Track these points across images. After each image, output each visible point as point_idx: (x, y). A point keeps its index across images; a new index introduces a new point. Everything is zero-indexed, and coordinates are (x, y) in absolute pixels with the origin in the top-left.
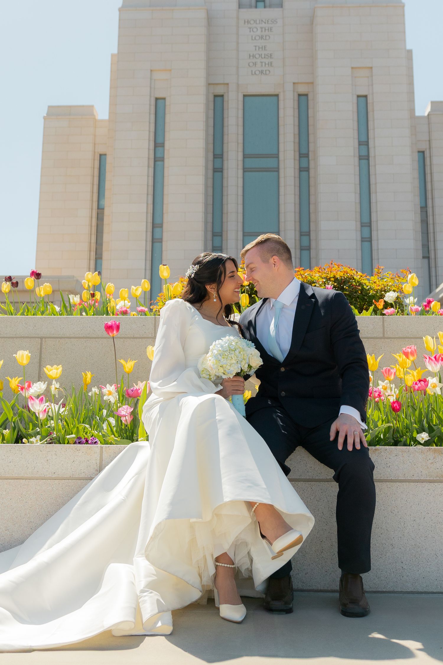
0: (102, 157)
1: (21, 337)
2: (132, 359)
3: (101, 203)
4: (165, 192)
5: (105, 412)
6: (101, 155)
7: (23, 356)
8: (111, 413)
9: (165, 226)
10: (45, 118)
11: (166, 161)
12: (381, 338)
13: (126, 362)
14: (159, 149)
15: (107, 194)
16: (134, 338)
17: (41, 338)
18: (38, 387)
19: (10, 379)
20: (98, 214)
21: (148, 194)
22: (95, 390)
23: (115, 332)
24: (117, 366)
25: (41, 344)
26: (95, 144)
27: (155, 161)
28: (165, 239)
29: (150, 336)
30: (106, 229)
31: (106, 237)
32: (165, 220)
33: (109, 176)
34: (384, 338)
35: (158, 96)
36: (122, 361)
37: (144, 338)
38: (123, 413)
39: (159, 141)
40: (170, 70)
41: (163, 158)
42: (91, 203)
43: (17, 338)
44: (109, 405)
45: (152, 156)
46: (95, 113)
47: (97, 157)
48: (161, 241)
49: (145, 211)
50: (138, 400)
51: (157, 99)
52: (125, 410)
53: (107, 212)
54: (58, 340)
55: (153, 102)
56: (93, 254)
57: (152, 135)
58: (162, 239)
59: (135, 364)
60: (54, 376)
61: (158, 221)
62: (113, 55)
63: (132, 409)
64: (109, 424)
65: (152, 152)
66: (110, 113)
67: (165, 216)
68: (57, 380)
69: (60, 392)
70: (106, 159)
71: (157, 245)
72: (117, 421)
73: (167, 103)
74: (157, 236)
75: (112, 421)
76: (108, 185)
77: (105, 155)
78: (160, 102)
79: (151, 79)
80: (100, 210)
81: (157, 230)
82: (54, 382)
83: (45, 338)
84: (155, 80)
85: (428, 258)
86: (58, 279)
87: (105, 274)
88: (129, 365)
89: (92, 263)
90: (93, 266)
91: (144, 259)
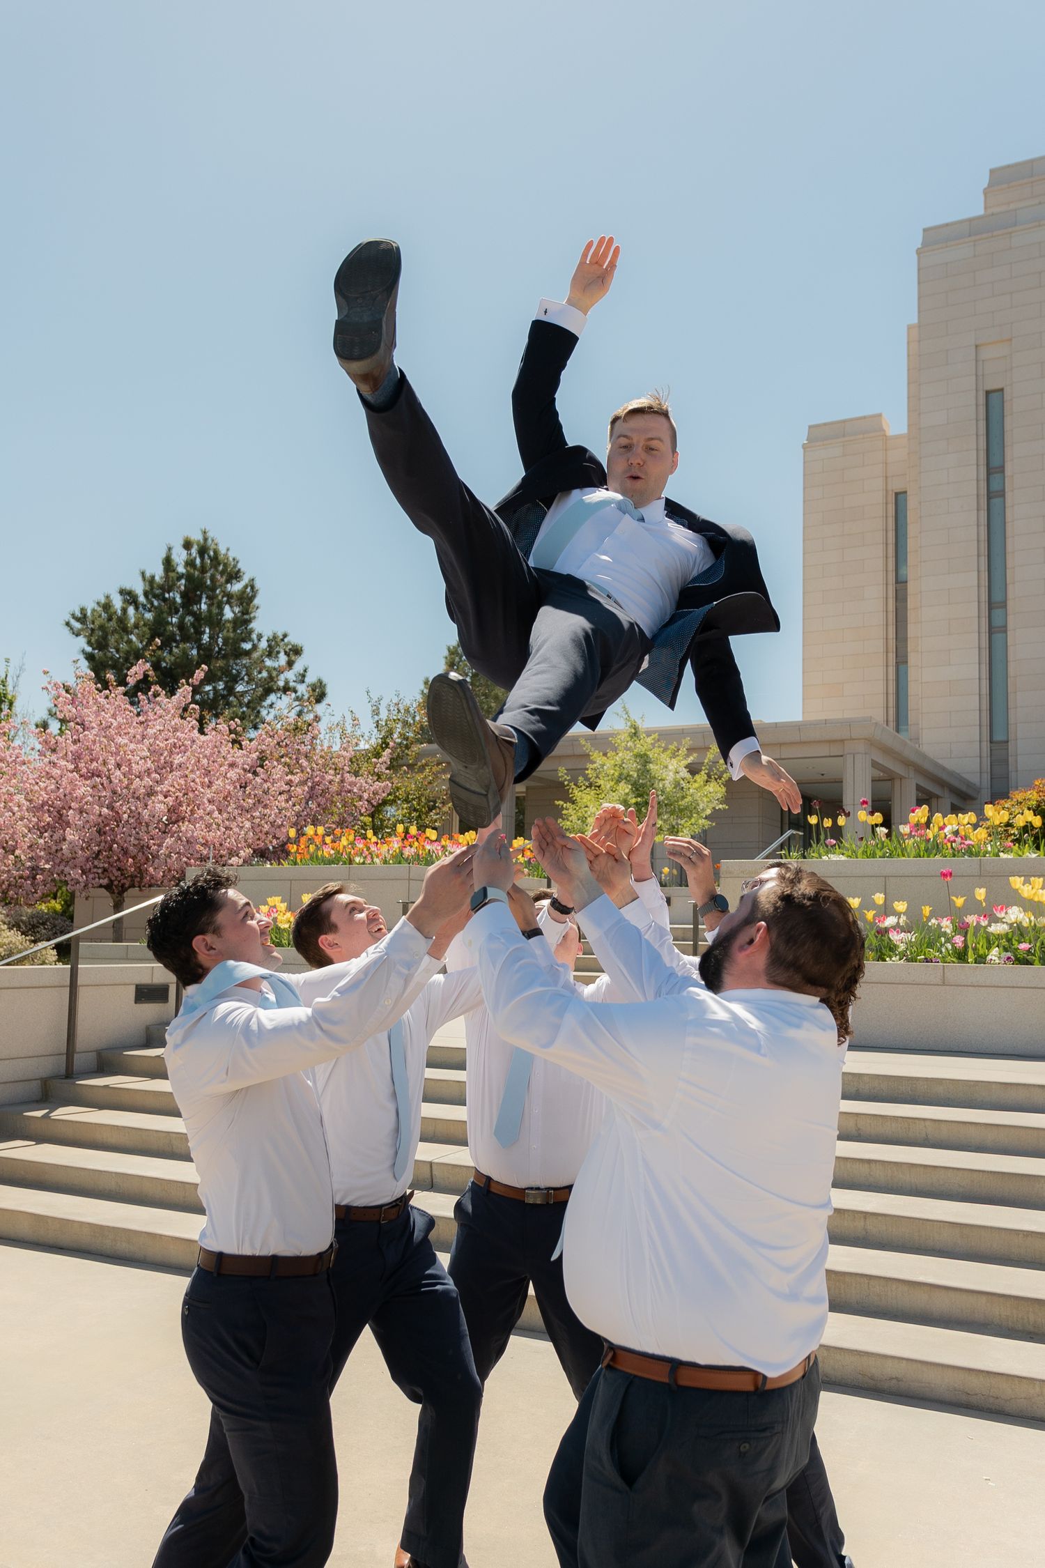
0: (900, 498)
1: (869, 876)
2: (962, 897)
3: (901, 572)
4: (1009, 548)
5: (943, 939)
6: (897, 494)
7: (879, 897)
8: (948, 940)
9: (1010, 604)
10: (804, 447)
11: (1008, 495)
13: (957, 898)
14: (996, 478)
15: (911, 559)
16: (963, 876)
17: (885, 877)
18: (890, 921)
19: (866, 912)
20: (896, 590)
21: (978, 556)
22: (933, 921)
23: (948, 878)
24: (951, 903)
25: (885, 881)
26: (886, 477)
27: (989, 498)
28: (1010, 626)
29: (976, 874)
30: (911, 616)
31: (912, 630)
32: (1010, 595)
33: (912, 530)
35: (989, 388)
36: (954, 898)
37: (972, 876)
38: (957, 941)
39: (995, 462)
40: (1010, 340)
41: (1004, 490)
42: (885, 574)
43: (865, 877)
44: (945, 934)
45: (984, 491)
46: (885, 427)
47: (892, 499)
48: (1004, 629)
49: (976, 583)
50: (967, 930)
51: (988, 393)
52: (959, 940)
53: (911, 588)
54: (899, 878)
55: (982, 400)
56: (892, 656)
57: (983, 455)
58: (1006, 626)
59: (965, 900)
60: (901, 911)
61: (997, 597)
62: (910, 328)
63: (963, 939)
64: (947, 949)
65: (983, 485)
66: (909, 426)
67: (1010, 588)
68: (904, 914)
69: (906, 923)
70: (906, 500)
71: (998, 637)
72: (952, 946)
73: (1007, 397)
74: (997, 622)
75: (949, 946)
76: (911, 544)
77: (906, 492)
78: (993, 396)
79: (976, 361)
80: (901, 584)
81: (997, 613)
82: (902, 916)
83: (888, 876)
84: (983, 361)
86: (849, 723)
87: (913, 689)
88: (959, 902)
89: (892, 670)
90: (892, 676)
91: (977, 661)
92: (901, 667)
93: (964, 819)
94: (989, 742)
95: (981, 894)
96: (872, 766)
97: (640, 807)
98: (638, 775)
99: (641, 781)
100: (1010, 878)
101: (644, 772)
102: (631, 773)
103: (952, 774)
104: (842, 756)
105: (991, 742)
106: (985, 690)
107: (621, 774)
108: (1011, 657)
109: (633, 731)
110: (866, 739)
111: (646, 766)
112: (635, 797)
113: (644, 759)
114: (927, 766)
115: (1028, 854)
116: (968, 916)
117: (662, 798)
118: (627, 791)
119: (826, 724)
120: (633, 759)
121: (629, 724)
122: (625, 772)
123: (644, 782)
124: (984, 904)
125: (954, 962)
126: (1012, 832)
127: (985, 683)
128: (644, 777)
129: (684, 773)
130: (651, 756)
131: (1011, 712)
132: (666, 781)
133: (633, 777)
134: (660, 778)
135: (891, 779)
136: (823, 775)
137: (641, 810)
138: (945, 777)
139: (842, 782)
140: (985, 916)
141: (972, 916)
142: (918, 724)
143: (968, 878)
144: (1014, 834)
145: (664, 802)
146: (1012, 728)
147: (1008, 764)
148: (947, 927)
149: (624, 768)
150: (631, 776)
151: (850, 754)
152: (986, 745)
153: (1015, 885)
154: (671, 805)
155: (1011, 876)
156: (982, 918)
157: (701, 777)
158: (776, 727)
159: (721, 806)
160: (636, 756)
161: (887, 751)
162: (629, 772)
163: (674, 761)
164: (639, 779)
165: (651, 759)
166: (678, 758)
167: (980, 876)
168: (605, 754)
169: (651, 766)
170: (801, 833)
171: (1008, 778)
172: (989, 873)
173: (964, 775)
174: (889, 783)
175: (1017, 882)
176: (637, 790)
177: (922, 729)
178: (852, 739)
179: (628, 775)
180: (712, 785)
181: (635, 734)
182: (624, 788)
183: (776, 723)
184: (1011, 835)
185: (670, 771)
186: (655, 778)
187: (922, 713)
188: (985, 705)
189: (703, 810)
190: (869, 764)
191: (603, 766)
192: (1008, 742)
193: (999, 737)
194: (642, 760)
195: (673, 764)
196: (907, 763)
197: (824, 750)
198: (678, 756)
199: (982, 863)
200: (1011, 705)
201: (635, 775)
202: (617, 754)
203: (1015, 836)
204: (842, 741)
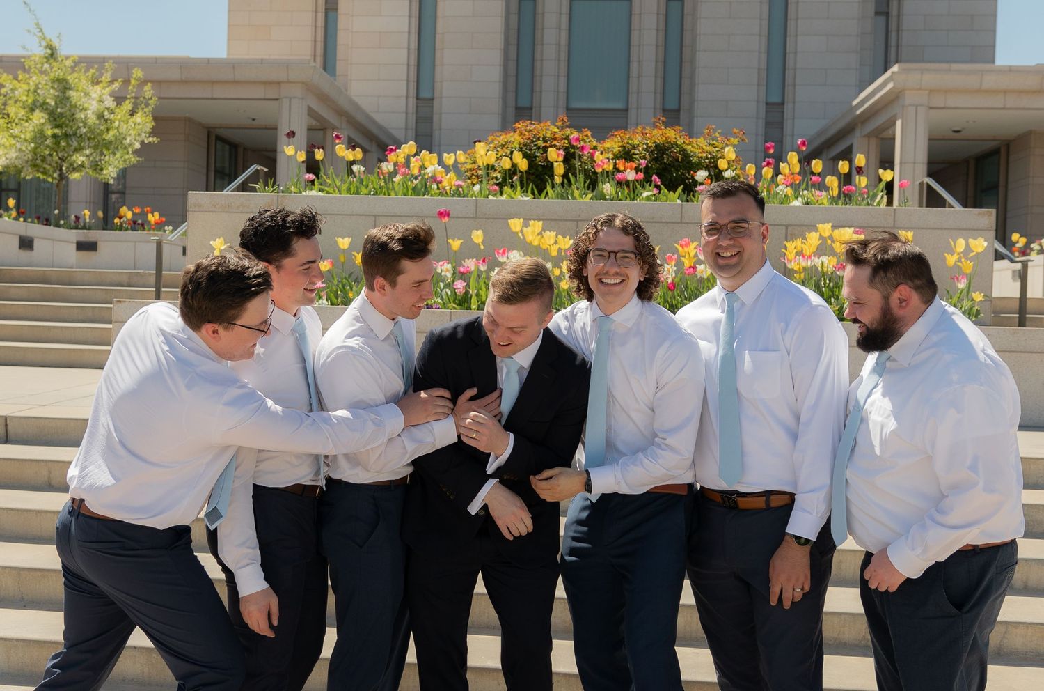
1: (357, 215)
2: (459, 239)
5: (442, 285)
8: (447, 286)
12: (678, 223)
13: (454, 240)
16: (458, 218)
17: (375, 216)
23: (446, 218)
24: (448, 245)
25: (375, 221)
29: (472, 216)
34: (681, 223)
36: (450, 240)
37: (467, 218)
38: (459, 286)
43: (353, 215)
44: (445, 279)
54: (389, 218)
59: (461, 243)
63: (464, 284)
64: (447, 294)
72: (453, 292)
75: (449, 292)
83: (379, 216)
85: (887, 14)
86: (287, 65)
87: (342, 38)
88: (456, 244)
89: (321, 17)
90: (321, 22)
91: (407, 14)
92: (331, 14)
93: (450, 158)
94: (415, 99)
95: (478, 236)
96: (308, 115)
97: (59, 139)
98: (56, 103)
99: (59, 110)
100: (509, 221)
101: (63, 99)
102: (48, 100)
103: (380, 128)
104: (277, 99)
105: (417, 99)
106: (414, 45)
107: (34, 102)
108: (440, 13)
109: (49, 51)
110: (303, 83)
111: (65, 93)
112: (51, 129)
113: (63, 86)
114: (360, 118)
115: (519, 197)
116: (466, 260)
117: (85, 130)
118: (42, 121)
119: (262, 63)
120: (50, 84)
121: (44, 43)
122: (40, 99)
123: (63, 111)
124: (482, 247)
125: (455, 308)
126: (495, 175)
127: (414, 38)
128: (63, 106)
129: (110, 103)
130: (70, 82)
131: (438, 69)
132: (89, 112)
133: (50, 105)
134: (81, 108)
135: (323, 129)
136: (254, 120)
137: (59, 143)
138: (375, 130)
139: (276, 129)
140: (484, 261)
141: (470, 260)
142: (347, 75)
143: (463, 219)
144: (496, 178)
145: (86, 135)
146: (437, 85)
147: (432, 123)
148: (447, 270)
149: (38, 94)
150: (48, 104)
151: (286, 97)
152: (412, 101)
153: (515, 228)
154: (94, 138)
155: (510, 219)
156: (481, 262)
157: (127, 106)
158: (209, 63)
159: (151, 139)
160: (54, 81)
161: (324, 98)
162: (45, 100)
163: (98, 88)
164: (57, 108)
165: (70, 85)
166: (101, 85)
167: (476, 218)
168: (16, 78)
169: (72, 93)
170: (266, 170)
171: (431, 136)
172: (485, 214)
173: (390, 130)
174: (321, 132)
175: (516, 224)
176: (55, 120)
177: (351, 80)
178: (289, 82)
179: (45, 103)
180: (139, 115)
181: (52, 55)
182: (39, 118)
183: (209, 59)
184: (493, 178)
185: (93, 99)
186: (76, 106)
187: (351, 64)
188: (413, 61)
189: (130, 145)
190: (305, 112)
191: (13, 90)
192: (432, 99)
193: (425, 94)
194: (61, 86)
195: (96, 91)
196: (341, 113)
197: (259, 92)
198: (101, 82)
199: (478, 205)
200: (438, 62)
201: (53, 104)
202: (31, 77)
203: (497, 180)
204: (279, 83)
